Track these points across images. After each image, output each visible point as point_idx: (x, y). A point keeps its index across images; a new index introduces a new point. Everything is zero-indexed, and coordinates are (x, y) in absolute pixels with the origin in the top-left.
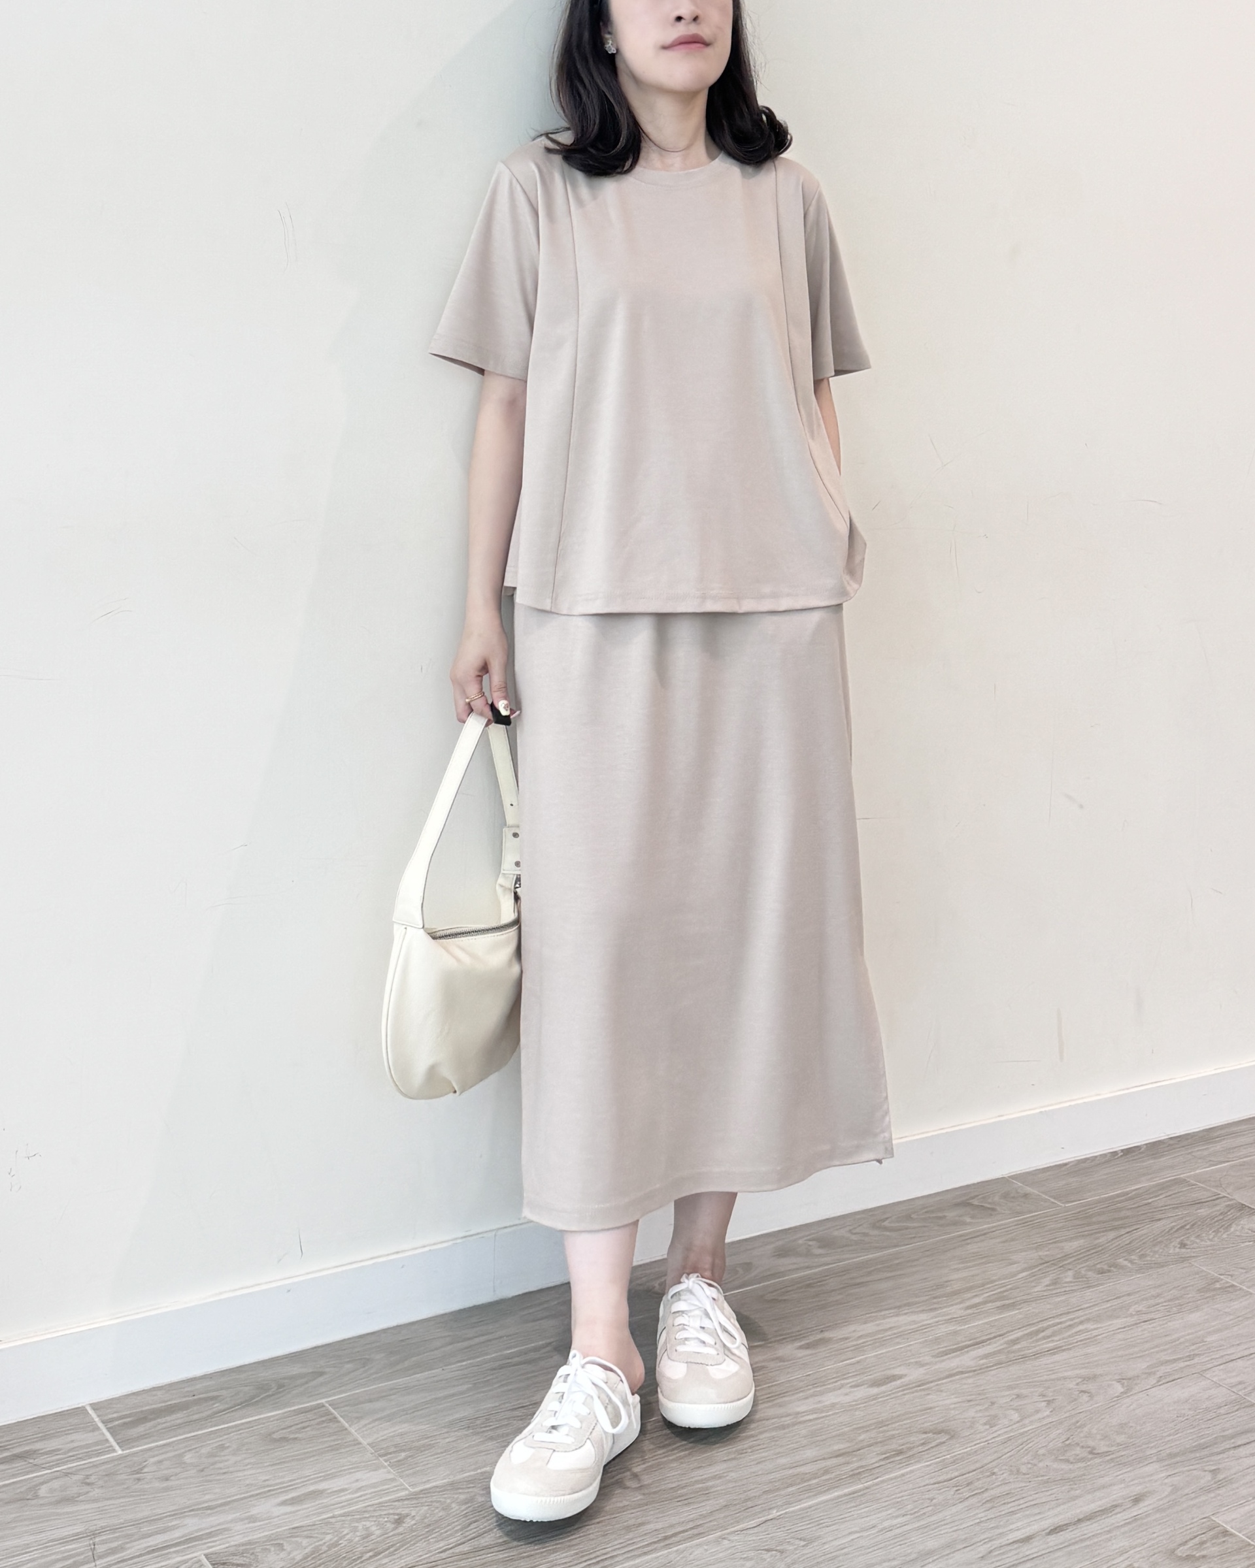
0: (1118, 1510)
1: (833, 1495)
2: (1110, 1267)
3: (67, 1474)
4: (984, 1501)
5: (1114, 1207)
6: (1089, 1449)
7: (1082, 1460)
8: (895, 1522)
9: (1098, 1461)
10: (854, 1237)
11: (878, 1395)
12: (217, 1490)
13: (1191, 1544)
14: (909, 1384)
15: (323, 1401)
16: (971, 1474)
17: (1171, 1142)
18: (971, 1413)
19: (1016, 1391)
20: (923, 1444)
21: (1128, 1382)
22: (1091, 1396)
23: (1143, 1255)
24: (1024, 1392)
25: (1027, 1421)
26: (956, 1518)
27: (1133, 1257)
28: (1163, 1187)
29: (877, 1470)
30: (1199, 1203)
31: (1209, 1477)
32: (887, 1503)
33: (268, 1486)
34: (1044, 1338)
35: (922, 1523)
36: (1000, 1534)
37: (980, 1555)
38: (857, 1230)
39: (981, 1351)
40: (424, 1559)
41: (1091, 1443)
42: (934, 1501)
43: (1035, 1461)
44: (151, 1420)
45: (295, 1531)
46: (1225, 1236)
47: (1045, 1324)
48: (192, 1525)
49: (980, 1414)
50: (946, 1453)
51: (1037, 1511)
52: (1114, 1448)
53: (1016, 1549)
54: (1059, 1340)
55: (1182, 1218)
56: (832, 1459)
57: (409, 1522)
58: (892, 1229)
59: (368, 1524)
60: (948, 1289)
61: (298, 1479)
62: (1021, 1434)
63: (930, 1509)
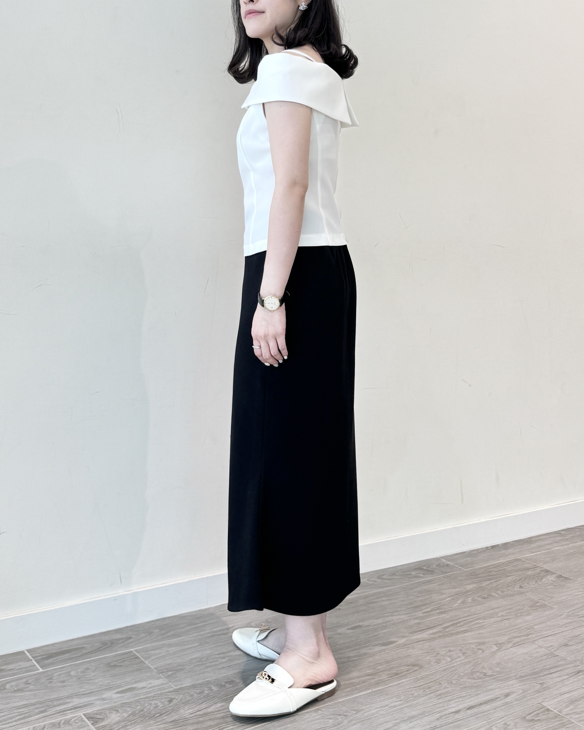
0: (499, 700)
1: (367, 692)
2: (488, 596)
4: (436, 695)
5: (488, 570)
6: (483, 674)
7: (481, 678)
8: (396, 704)
9: (488, 679)
11: (386, 649)
12: (87, 687)
13: (533, 714)
14: (400, 645)
15: (133, 649)
16: (430, 684)
17: (513, 543)
18: (428, 658)
19: (449, 649)
20: (407, 671)
21: (500, 645)
22: (484, 651)
23: (503, 591)
24: (452, 649)
25: (454, 661)
26: (424, 703)
27: (499, 592)
28: (511, 562)
29: (387, 682)
30: (528, 569)
31: (539, 686)
32: (392, 696)
33: (110, 685)
34: (460, 626)
36: (445, 709)
37: (436, 718)
39: (432, 631)
40: (183, 717)
41: (484, 671)
42: (414, 695)
43: (459, 678)
44: (54, 657)
45: (123, 705)
46: (540, 583)
47: (460, 620)
48: (76, 701)
49: (433, 658)
50: (419, 675)
51: (461, 700)
52: (495, 673)
53: (453, 715)
55: (520, 576)
56: (367, 677)
57: (175, 702)
58: (387, 579)
59: (156, 702)
60: (415, 605)
61: (123, 682)
62: (452, 667)
63: (412, 698)
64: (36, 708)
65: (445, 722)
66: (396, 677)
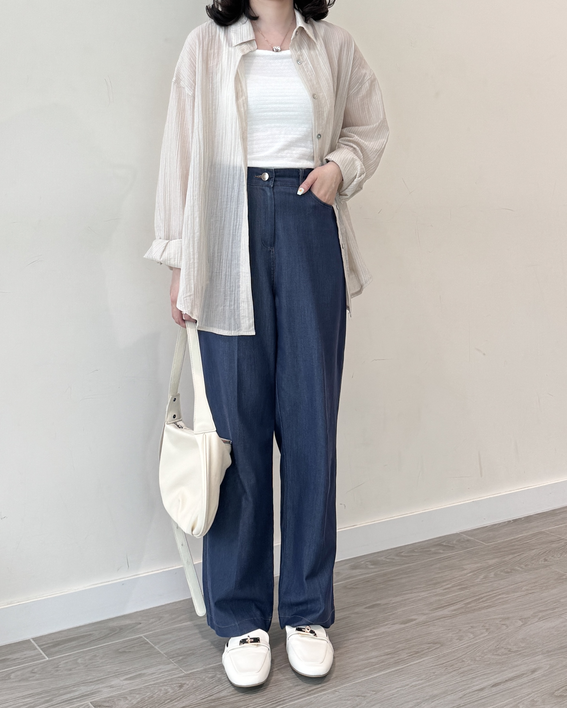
0: (525, 676)
1: (387, 672)
2: (512, 570)
3: (23, 669)
4: (460, 673)
5: (510, 544)
6: (508, 650)
7: (506, 654)
8: (417, 683)
9: (513, 654)
10: (388, 560)
11: (405, 628)
12: (94, 675)
13: (561, 690)
14: (419, 623)
15: (141, 635)
16: (452, 661)
17: (537, 516)
18: (450, 635)
19: (471, 625)
20: (428, 649)
21: (525, 621)
22: (507, 627)
23: (526, 565)
24: (475, 625)
25: (477, 638)
26: (447, 681)
27: (522, 566)
28: (534, 535)
29: (407, 660)
30: (552, 542)
32: (412, 675)
33: (118, 672)
34: (483, 601)
35: (430, 683)
36: (469, 687)
37: (460, 697)
38: (389, 557)
39: (453, 608)
40: (194, 702)
41: (510, 647)
42: (436, 673)
43: (482, 655)
44: (61, 645)
45: (131, 692)
46: (565, 556)
47: (482, 596)
48: (84, 689)
49: (454, 635)
50: (440, 652)
51: (486, 677)
52: (520, 649)
53: (477, 693)
54: (489, 603)
55: (543, 549)
56: (385, 656)
57: (185, 687)
58: (406, 556)
59: (166, 688)
60: (434, 582)
61: (132, 669)
62: (475, 643)
63: (434, 677)
64: (42, 698)
65: (469, 700)
66: (416, 655)
